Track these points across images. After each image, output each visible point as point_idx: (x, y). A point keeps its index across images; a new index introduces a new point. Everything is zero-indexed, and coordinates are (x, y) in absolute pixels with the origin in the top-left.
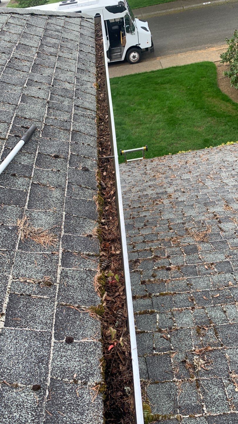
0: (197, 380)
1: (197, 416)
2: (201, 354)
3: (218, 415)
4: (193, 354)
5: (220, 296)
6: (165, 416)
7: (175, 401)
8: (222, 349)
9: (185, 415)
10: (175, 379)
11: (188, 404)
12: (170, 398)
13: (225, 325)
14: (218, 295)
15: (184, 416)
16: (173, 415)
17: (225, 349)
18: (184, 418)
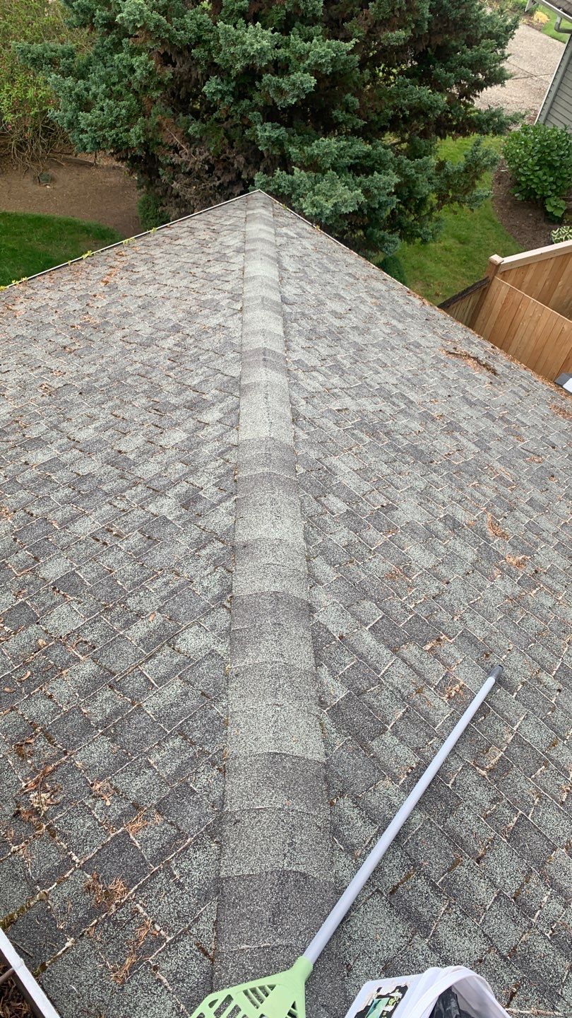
0: (48, 828)
1: (67, 875)
2: (39, 784)
3: (97, 853)
4: (27, 793)
5: (32, 673)
6: (22, 909)
7: (27, 878)
8: (67, 759)
9: (51, 886)
10: (14, 848)
11: (49, 869)
12: (18, 880)
13: (58, 720)
14: (29, 673)
15: (51, 888)
16: (33, 899)
17: (73, 756)
18: (50, 891)
